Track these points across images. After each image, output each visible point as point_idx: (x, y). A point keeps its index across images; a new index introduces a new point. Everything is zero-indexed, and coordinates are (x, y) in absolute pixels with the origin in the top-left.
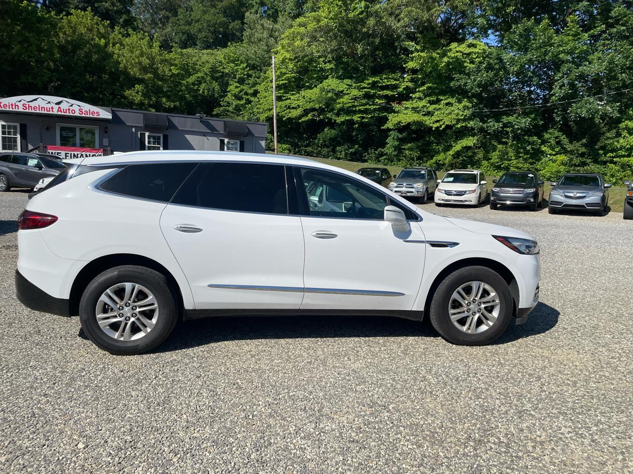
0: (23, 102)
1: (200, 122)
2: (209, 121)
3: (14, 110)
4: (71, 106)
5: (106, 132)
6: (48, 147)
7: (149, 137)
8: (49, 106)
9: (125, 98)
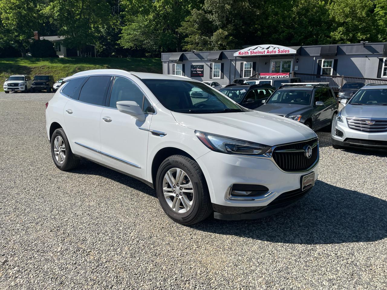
0: (251, 50)
1: (364, 47)
2: (371, 45)
3: (246, 55)
4: (274, 49)
5: (297, 62)
6: (261, 74)
7: (324, 62)
8: (263, 50)
9: (330, 37)
